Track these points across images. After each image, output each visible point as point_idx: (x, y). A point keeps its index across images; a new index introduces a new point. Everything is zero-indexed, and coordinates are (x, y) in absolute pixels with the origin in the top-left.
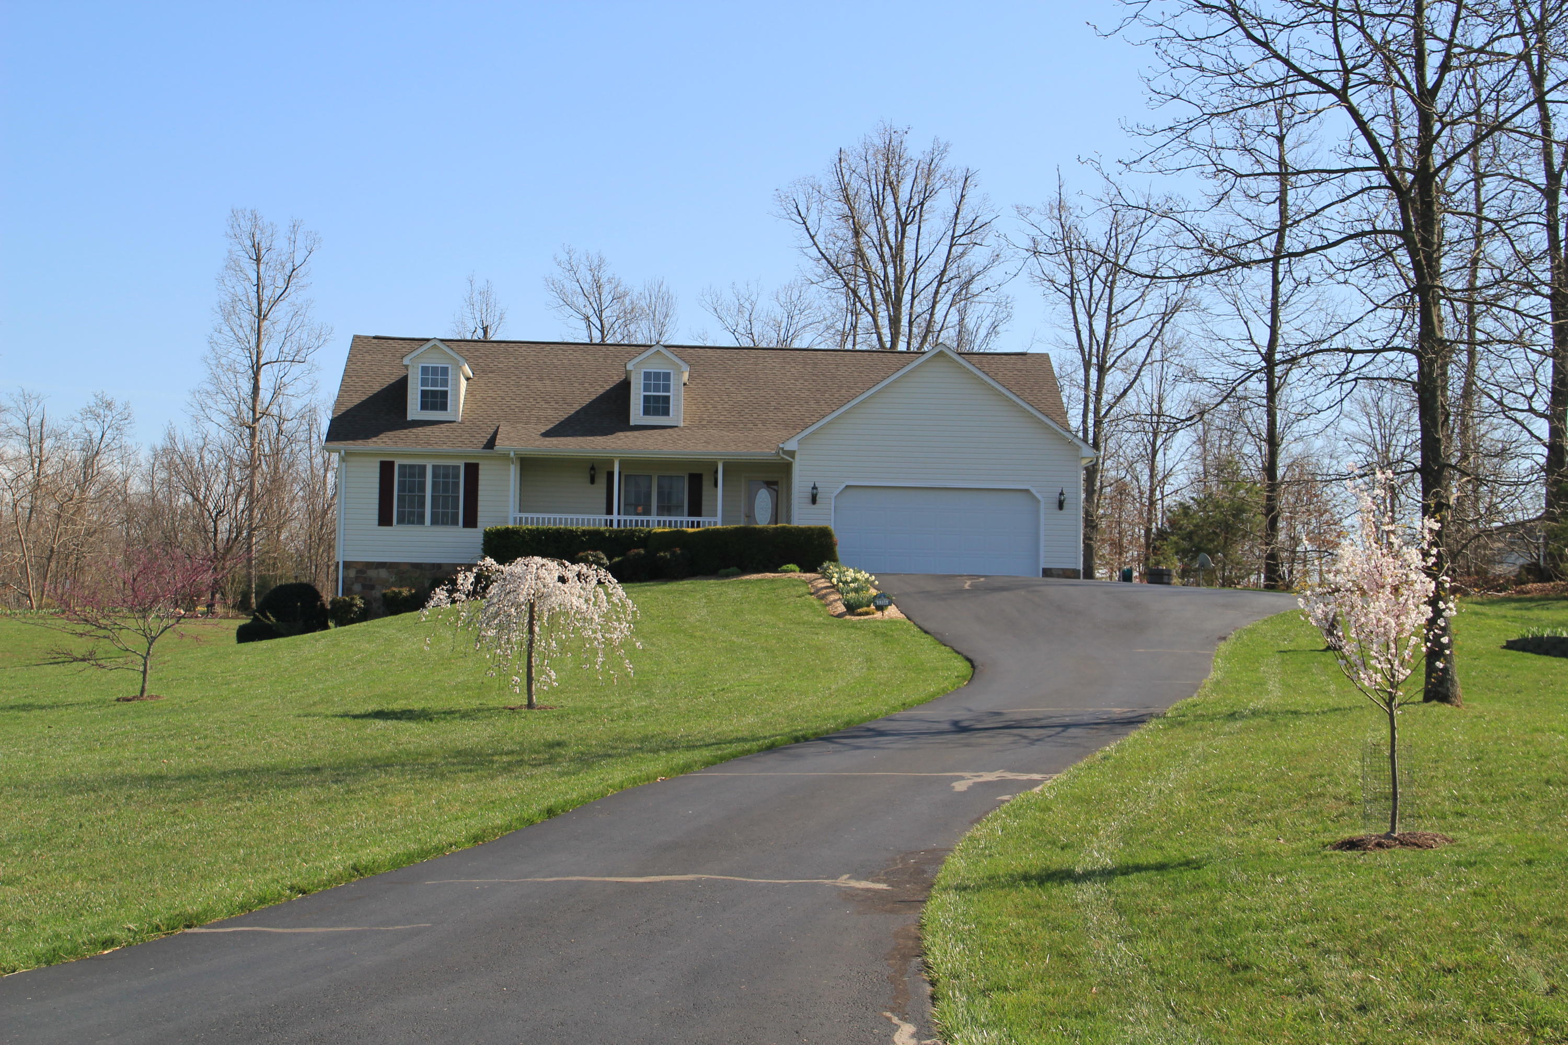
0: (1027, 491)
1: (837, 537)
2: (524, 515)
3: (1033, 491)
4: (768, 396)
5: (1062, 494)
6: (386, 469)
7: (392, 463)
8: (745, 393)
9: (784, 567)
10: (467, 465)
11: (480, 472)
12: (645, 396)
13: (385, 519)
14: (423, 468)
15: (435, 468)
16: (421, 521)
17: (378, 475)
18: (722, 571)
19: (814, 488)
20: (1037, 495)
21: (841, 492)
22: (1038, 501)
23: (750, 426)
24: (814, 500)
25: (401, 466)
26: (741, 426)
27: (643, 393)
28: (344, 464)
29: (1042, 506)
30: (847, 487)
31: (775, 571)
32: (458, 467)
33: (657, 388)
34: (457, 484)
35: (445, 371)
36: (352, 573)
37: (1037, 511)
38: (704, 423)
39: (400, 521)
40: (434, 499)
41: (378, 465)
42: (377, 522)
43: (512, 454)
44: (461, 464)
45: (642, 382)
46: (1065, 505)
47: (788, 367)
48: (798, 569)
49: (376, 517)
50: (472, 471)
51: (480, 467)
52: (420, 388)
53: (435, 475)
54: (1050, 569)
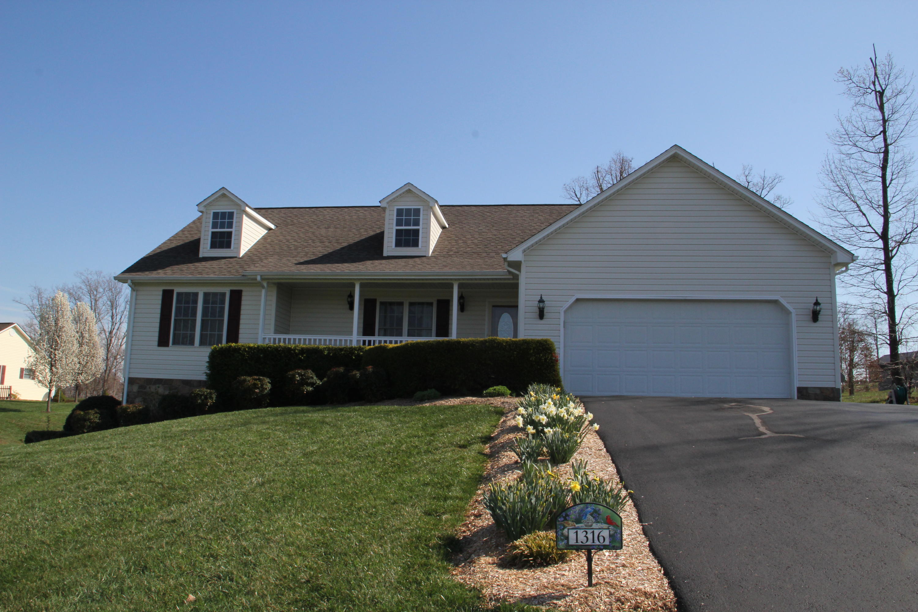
0: (776, 302)
1: (560, 352)
2: (277, 336)
3: (783, 301)
4: (514, 234)
5: (817, 303)
6: (167, 295)
7: (172, 291)
8: (495, 233)
9: (491, 390)
10: (232, 292)
11: (243, 298)
12: (397, 230)
13: (163, 341)
14: (196, 295)
15: (206, 295)
16: (192, 343)
17: (160, 302)
18: (419, 394)
19: (541, 301)
20: (789, 307)
21: (571, 307)
22: (787, 313)
23: (493, 254)
24: (541, 314)
25: (179, 294)
26: (485, 255)
27: (395, 228)
28: (135, 293)
29: (794, 317)
30: (578, 300)
31: (479, 394)
32: (224, 294)
33: (408, 223)
34: (223, 309)
35: (231, 215)
36: (135, 388)
37: (787, 325)
38: (451, 253)
39: (174, 343)
40: (203, 321)
41: (161, 293)
42: (156, 343)
43: (259, 278)
44: (227, 290)
45: (395, 217)
46: (820, 317)
47: (537, 215)
48: (509, 392)
49: (156, 339)
50: (236, 296)
51: (244, 294)
52: (211, 230)
53: (205, 301)
54: (806, 388)
